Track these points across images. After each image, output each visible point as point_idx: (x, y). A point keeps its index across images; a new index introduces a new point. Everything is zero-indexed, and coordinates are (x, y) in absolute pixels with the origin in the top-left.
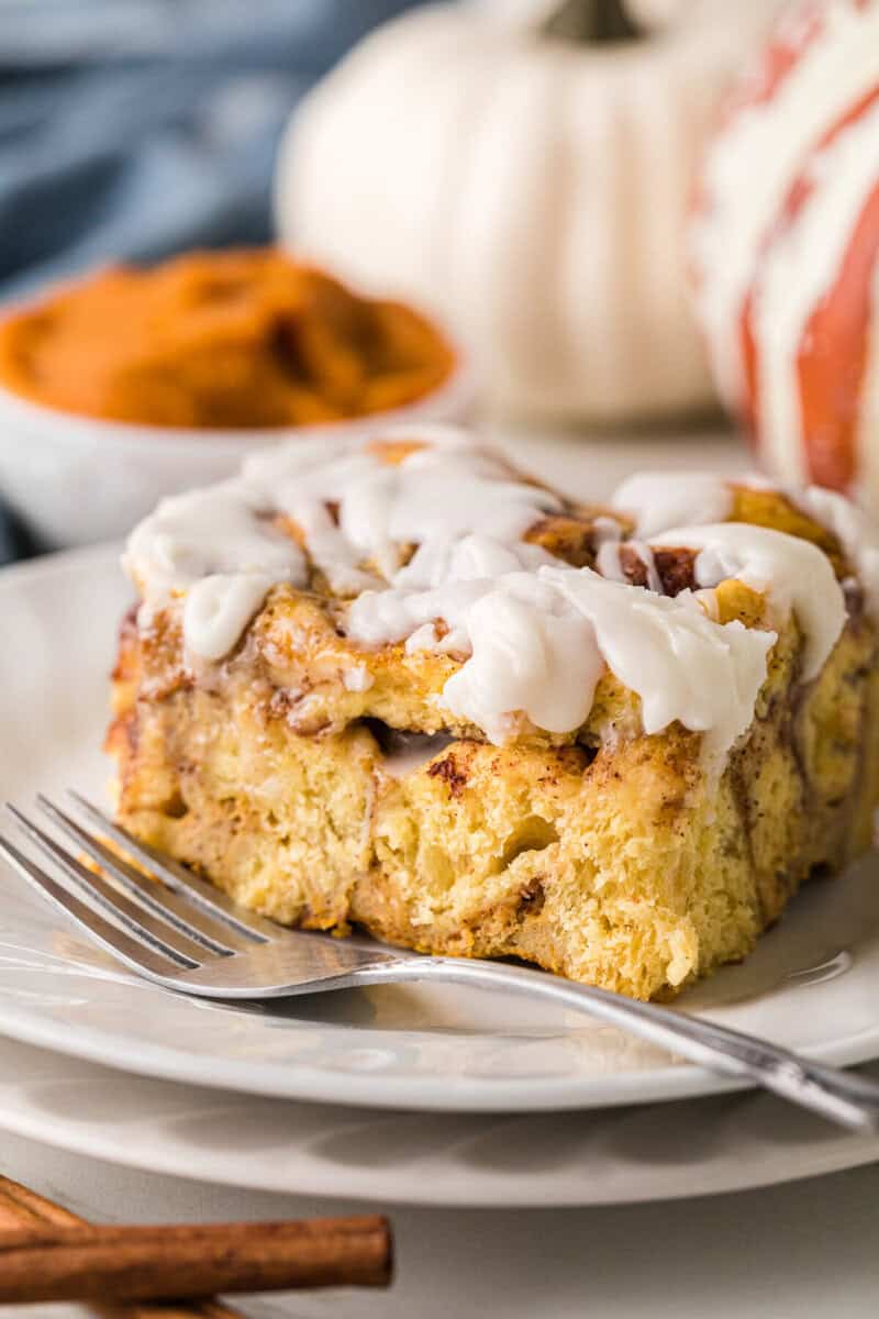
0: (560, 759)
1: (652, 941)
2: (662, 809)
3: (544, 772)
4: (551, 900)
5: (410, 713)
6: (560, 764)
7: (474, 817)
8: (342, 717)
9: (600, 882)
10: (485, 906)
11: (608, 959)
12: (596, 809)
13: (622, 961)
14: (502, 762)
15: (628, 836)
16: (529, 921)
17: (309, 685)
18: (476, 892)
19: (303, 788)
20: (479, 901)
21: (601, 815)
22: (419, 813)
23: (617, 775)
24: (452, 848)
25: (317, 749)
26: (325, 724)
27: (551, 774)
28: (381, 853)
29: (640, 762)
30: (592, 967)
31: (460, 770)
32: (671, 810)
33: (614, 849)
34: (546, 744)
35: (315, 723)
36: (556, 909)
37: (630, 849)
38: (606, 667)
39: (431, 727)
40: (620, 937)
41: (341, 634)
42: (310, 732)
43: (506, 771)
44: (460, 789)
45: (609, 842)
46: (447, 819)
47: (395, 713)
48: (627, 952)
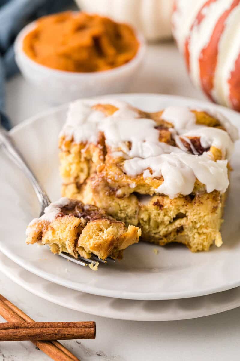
0: (186, 200)
1: (211, 236)
2: (213, 209)
3: (183, 203)
4: (186, 230)
5: (145, 191)
6: (187, 201)
7: (165, 213)
8: (128, 193)
9: (198, 226)
10: (169, 232)
11: (201, 241)
12: (197, 210)
13: (204, 241)
14: (173, 202)
15: (205, 216)
16: (180, 234)
17: (120, 187)
18: (166, 229)
19: (119, 209)
20: (167, 231)
21: (198, 212)
22: (150, 213)
23: (202, 203)
24: (159, 220)
25: (123, 201)
26: (124, 195)
27: (185, 204)
28: (141, 222)
29: (207, 199)
30: (196, 243)
31: (161, 203)
32: (215, 209)
33: (201, 219)
34: (182, 196)
35: (123, 195)
36: (186, 232)
37: (206, 218)
38: (197, 179)
39: (152, 194)
40: (204, 237)
41: (125, 174)
42: (121, 197)
43: (174, 204)
44: (162, 208)
45: (200, 217)
46: (158, 214)
47: (142, 191)
48: (205, 240)
